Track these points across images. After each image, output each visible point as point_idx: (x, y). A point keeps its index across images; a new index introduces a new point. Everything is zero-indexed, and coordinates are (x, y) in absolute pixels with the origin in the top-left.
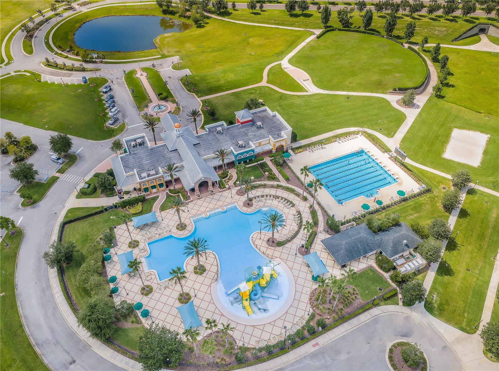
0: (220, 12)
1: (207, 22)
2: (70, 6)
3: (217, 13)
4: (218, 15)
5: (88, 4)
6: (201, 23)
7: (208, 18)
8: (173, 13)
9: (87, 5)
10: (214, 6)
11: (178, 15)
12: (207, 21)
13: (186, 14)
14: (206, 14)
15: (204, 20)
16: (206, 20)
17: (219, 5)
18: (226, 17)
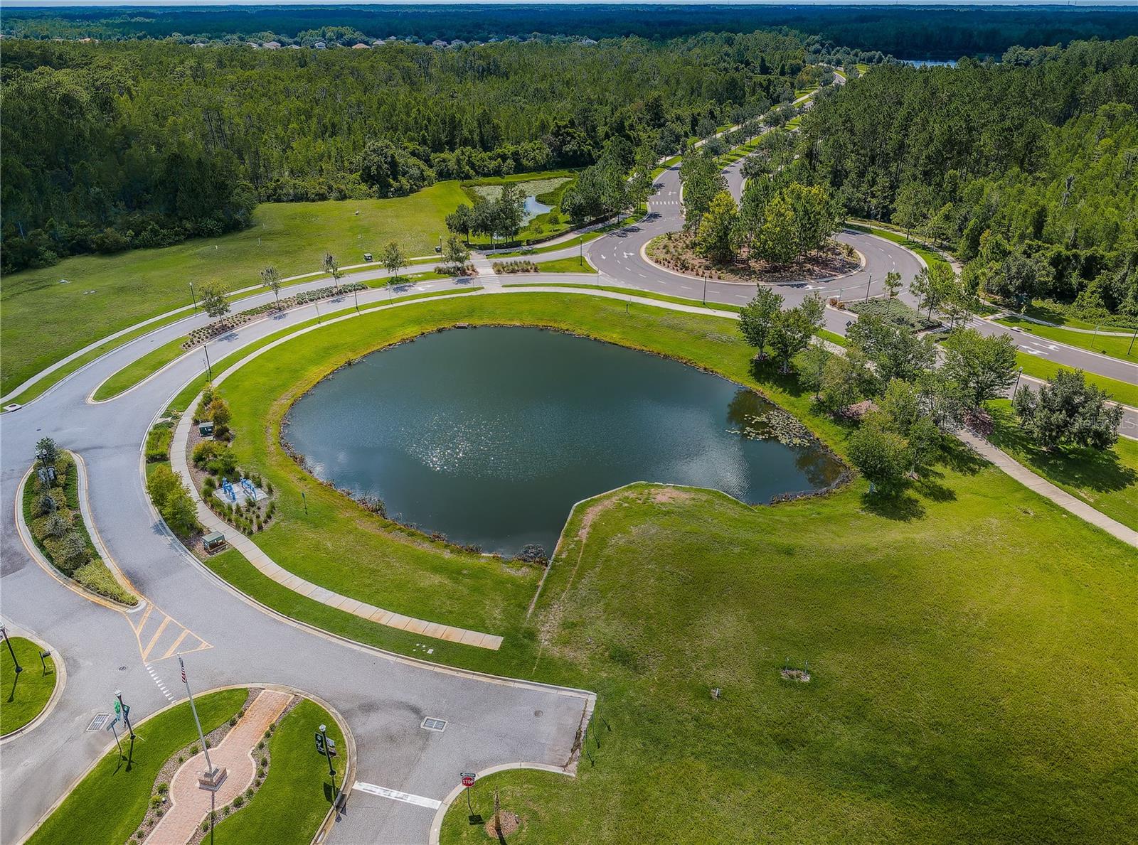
0: (1056, 453)
1: (947, 484)
2: (458, 264)
3: (1029, 451)
4: (1039, 462)
5: (528, 271)
6: (907, 484)
7: (967, 462)
8: (793, 383)
9: (520, 274)
10: (1024, 411)
11: (811, 398)
12: (949, 478)
13: (854, 408)
14: (965, 435)
15: (939, 468)
16: (947, 471)
17: (1060, 417)
18: (1085, 492)
